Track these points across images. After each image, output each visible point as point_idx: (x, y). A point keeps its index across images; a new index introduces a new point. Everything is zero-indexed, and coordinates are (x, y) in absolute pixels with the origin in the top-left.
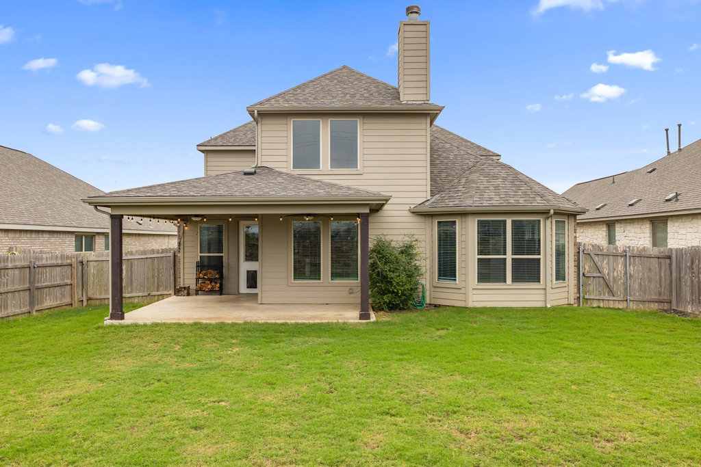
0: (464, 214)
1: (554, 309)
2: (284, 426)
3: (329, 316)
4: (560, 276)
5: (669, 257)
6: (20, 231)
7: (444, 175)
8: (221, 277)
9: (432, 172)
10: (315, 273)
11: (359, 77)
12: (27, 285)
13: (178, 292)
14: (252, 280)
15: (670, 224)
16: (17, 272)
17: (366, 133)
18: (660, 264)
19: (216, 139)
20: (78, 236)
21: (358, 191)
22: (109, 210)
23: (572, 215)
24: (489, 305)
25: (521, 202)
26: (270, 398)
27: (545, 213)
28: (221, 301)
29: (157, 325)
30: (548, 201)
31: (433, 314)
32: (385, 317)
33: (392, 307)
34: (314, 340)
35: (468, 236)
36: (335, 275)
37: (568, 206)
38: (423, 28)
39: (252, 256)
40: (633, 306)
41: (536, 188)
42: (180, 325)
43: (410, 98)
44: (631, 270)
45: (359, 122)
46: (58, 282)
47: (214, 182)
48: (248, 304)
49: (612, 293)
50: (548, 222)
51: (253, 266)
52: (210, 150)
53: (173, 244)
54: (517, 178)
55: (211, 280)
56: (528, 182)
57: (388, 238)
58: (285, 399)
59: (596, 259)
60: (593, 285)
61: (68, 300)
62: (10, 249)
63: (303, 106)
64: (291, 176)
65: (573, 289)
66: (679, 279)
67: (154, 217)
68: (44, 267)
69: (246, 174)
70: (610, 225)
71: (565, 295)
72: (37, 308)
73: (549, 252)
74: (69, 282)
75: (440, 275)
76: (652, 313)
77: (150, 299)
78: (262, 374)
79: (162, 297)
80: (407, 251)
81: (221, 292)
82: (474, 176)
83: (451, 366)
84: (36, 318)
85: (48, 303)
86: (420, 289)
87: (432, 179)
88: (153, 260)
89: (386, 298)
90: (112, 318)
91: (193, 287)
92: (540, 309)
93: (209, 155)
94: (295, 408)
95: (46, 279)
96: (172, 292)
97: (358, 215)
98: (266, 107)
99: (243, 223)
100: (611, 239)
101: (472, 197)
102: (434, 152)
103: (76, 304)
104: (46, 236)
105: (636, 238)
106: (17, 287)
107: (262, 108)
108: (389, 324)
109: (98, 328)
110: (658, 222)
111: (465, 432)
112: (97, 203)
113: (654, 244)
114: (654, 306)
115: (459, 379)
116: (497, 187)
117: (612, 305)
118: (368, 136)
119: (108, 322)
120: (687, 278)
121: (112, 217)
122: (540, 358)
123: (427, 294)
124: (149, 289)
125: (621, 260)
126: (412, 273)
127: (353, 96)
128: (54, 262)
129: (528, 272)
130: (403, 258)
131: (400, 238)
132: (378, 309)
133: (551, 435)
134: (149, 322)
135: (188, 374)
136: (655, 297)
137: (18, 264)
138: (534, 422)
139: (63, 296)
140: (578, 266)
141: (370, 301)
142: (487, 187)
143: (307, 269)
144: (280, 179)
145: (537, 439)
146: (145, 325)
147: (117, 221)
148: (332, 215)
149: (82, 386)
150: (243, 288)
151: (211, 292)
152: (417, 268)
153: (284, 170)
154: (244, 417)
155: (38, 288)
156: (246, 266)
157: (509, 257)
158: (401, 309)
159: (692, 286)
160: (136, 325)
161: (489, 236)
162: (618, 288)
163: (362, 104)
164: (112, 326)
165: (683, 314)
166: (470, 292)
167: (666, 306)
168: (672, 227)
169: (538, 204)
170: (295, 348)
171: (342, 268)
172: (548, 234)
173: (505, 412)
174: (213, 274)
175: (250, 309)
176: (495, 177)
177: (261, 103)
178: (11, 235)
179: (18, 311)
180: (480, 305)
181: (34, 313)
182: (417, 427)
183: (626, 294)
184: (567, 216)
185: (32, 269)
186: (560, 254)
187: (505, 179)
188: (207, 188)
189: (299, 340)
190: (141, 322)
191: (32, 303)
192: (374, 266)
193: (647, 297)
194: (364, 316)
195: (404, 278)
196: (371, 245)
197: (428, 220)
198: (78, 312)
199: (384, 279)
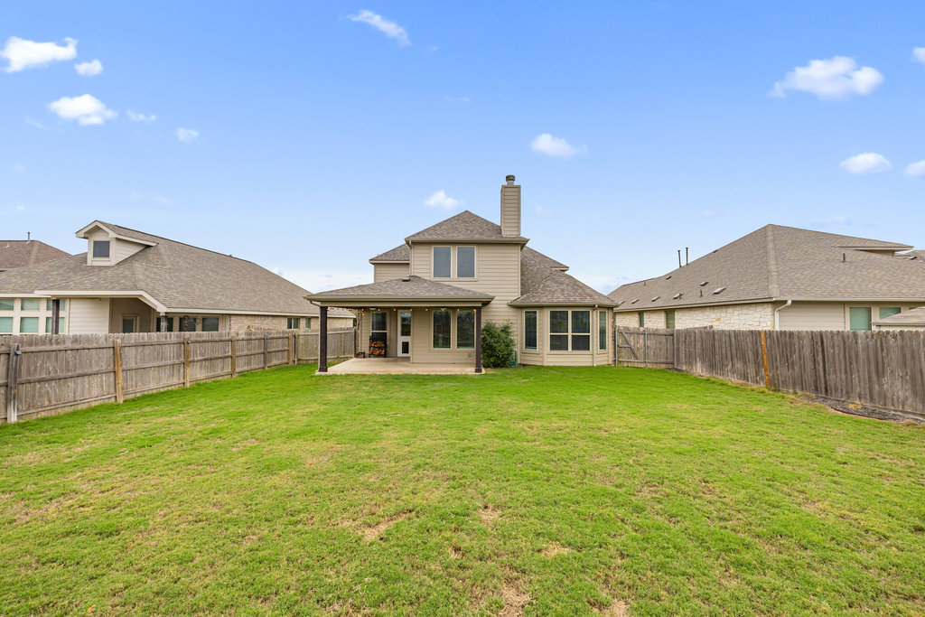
0: (541, 307)
1: (598, 367)
2: (434, 425)
3: (456, 370)
4: (603, 346)
5: (672, 335)
6: (255, 315)
7: (530, 282)
8: (386, 346)
9: (522, 280)
10: (447, 343)
11: (477, 218)
12: (263, 350)
13: (357, 355)
14: (406, 348)
15: (676, 313)
16: (257, 341)
17: (480, 255)
18: (667, 339)
19: (382, 255)
20: (290, 319)
21: (475, 293)
22: (319, 303)
23: (610, 308)
24: (557, 364)
25: (578, 300)
26: (424, 412)
27: (593, 307)
28: (386, 362)
29: (349, 375)
30: (594, 299)
31: (522, 370)
32: (491, 371)
33: (496, 366)
34: (446, 384)
35: (544, 321)
36: (459, 345)
37: (607, 303)
38: (517, 190)
39: (406, 332)
40: (650, 366)
41: (588, 291)
42: (363, 375)
43: (508, 233)
44: (649, 343)
45: (476, 248)
46: (281, 349)
47: (384, 286)
48: (404, 363)
49: (636, 357)
50: (595, 312)
51: (406, 339)
52: (378, 263)
53: (350, 324)
54: (575, 284)
55: (379, 348)
56: (583, 287)
57: (494, 322)
58: (433, 413)
59: (626, 335)
60: (624, 352)
61: (286, 360)
62: (249, 327)
63: (441, 238)
64: (432, 282)
65: (611, 355)
66: (678, 349)
67: (347, 308)
68: (273, 338)
69: (404, 281)
70: (641, 313)
71: (606, 358)
72: (268, 365)
73: (595, 332)
74: (286, 348)
75: (526, 345)
76: (661, 370)
77: (339, 360)
78: (418, 401)
79: (347, 359)
80: (506, 330)
81: (385, 356)
82: (548, 283)
83: (528, 398)
84: (268, 371)
85: (274, 362)
86: (514, 355)
87: (522, 284)
88: (342, 334)
89: (492, 360)
90: (320, 371)
91: (367, 352)
92: (590, 367)
93: (378, 266)
94: (439, 417)
95: (273, 346)
96: (353, 355)
97: (475, 308)
98: (417, 239)
99: (399, 311)
100: (641, 323)
101: (547, 296)
102: (524, 266)
103: (291, 363)
104: (270, 318)
105: (656, 323)
106: (257, 351)
107: (414, 239)
108: (494, 375)
109: (312, 377)
110: (669, 312)
111: (531, 428)
112: (312, 299)
113: (667, 327)
114: (663, 366)
115: (532, 404)
116: (562, 290)
117: (636, 365)
118: (481, 257)
119: (317, 373)
120: (682, 348)
121: (321, 308)
122: (582, 394)
123: (519, 357)
124: (338, 353)
125: (642, 337)
126: (509, 344)
127: (472, 231)
128: (278, 336)
129: (582, 344)
130: (503, 335)
131: (501, 322)
132: (486, 366)
133: (576, 428)
134: (343, 374)
135: (375, 401)
136: (663, 360)
137: (258, 337)
138: (569, 423)
139: (283, 358)
140: (614, 340)
141: (482, 361)
142: (556, 290)
143: (440, 341)
144: (426, 285)
145: (568, 430)
146: (341, 375)
147: (324, 310)
148: (458, 307)
149: (314, 407)
150: (400, 353)
151: (379, 356)
152: (511, 341)
153: (428, 278)
154: (411, 421)
155: (269, 352)
156: (401, 339)
157: (570, 334)
158: (502, 367)
159: (685, 354)
160: (336, 375)
161: (558, 321)
162: (640, 354)
163: (477, 237)
164: (320, 376)
165: (680, 371)
166: (545, 357)
167: (671, 366)
168: (677, 315)
169: (588, 301)
170: (436, 388)
171: (464, 341)
172: (595, 320)
173: (554, 419)
174: (380, 344)
175: (406, 366)
176: (562, 284)
177: (413, 236)
178: (249, 318)
179: (257, 367)
180: (551, 364)
181: (267, 368)
182: (505, 425)
183: (645, 359)
184: (608, 309)
185: (265, 340)
186: (603, 332)
187: (568, 285)
188: (381, 290)
189: (438, 384)
190: (339, 374)
191: (265, 362)
192: (484, 339)
193: (659, 360)
194: (478, 370)
195: (503, 347)
196: (483, 326)
197: (519, 311)
198: (294, 368)
199: (491, 347)
